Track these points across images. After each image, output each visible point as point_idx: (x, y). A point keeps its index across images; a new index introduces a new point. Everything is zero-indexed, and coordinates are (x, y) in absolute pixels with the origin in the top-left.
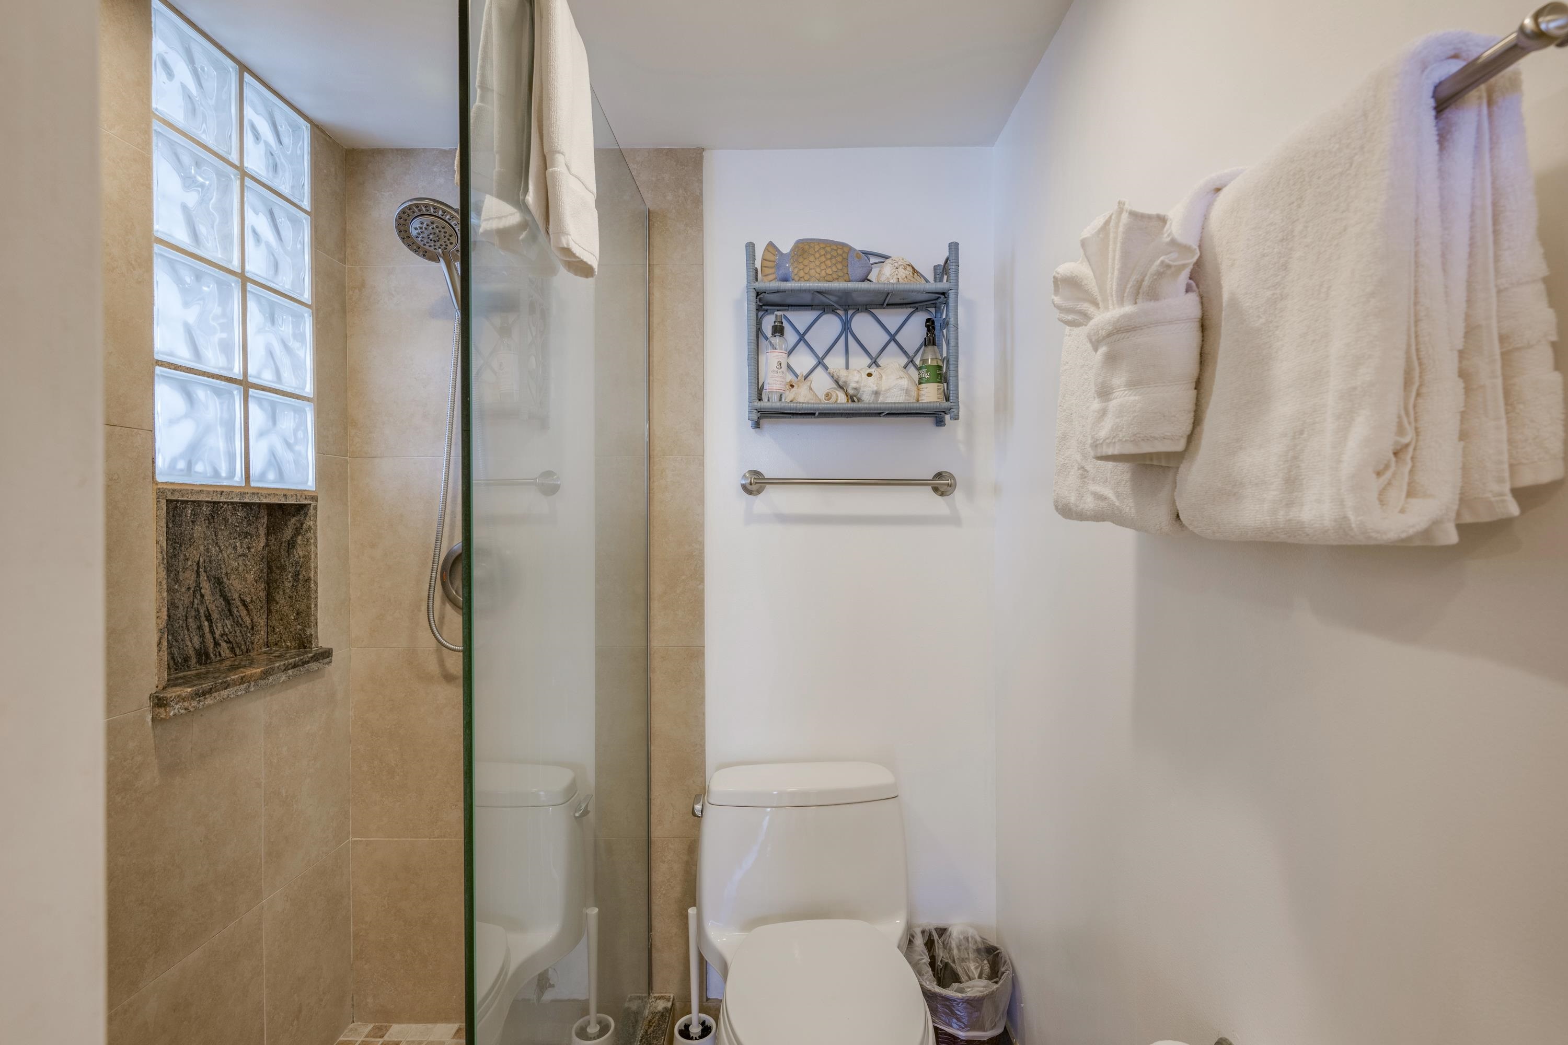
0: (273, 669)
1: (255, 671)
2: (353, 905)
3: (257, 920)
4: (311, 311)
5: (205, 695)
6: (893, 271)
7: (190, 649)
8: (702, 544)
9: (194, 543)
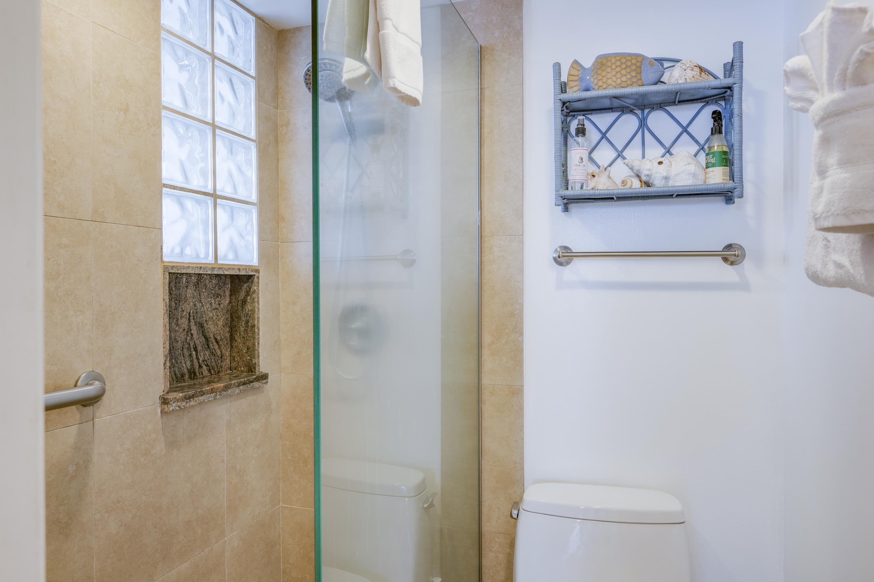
0: (230, 385)
1: (219, 385)
2: (282, 550)
3: (222, 550)
4: (255, 144)
5: (190, 399)
6: (682, 72)
7: (185, 369)
8: (522, 305)
9: (187, 300)
